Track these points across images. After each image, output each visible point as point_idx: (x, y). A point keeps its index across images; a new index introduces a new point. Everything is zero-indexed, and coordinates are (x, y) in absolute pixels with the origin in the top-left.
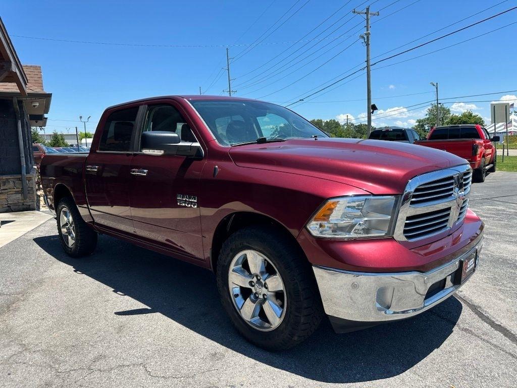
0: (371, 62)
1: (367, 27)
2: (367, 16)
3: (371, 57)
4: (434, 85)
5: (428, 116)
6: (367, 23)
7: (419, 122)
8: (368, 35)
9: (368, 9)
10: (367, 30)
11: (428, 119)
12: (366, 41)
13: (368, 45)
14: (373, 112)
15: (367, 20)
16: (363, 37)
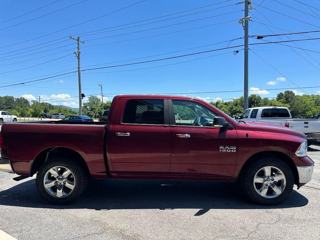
0: (81, 69)
1: (78, 48)
2: (78, 42)
3: (81, 66)
4: (100, 86)
5: (89, 102)
6: (78, 46)
7: (84, 105)
8: (79, 53)
9: (78, 38)
10: (78, 50)
11: (89, 103)
12: (77, 56)
13: (79, 58)
14: (82, 98)
15: (78, 44)
16: (75, 53)
